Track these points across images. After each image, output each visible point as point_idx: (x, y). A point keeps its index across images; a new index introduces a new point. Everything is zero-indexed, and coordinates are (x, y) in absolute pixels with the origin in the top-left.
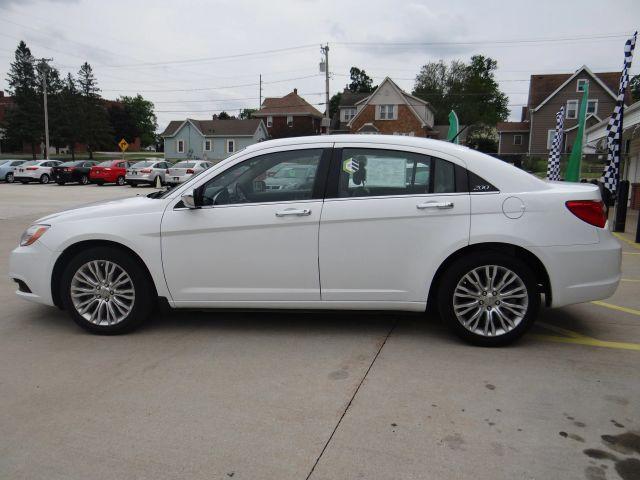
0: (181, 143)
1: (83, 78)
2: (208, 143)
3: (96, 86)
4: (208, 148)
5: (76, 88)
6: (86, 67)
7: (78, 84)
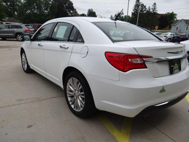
0: (177, 27)
1: (153, 7)
2: (187, 28)
3: (156, 9)
4: (187, 29)
5: (151, 10)
6: (155, 4)
7: (151, 9)
